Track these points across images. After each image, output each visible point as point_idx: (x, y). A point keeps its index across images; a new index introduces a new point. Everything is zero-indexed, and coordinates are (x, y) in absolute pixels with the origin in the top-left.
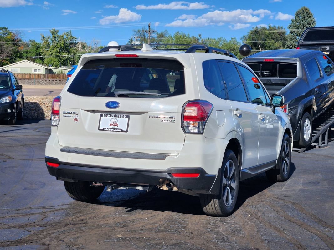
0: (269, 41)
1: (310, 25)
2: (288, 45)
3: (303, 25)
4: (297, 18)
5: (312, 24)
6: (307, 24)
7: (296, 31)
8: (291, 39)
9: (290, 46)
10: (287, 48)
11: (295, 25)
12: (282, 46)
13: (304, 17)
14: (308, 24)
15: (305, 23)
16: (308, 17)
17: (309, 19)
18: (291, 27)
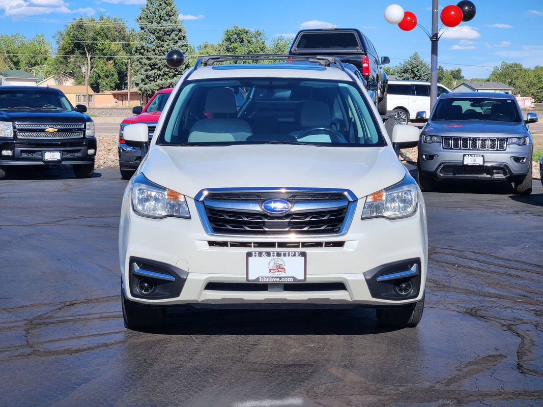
0: (103, 42)
1: (170, 16)
2: (137, 48)
3: (160, 17)
4: (149, 5)
5: (173, 15)
6: (165, 15)
7: (149, 25)
8: (142, 39)
9: (140, 50)
10: (136, 52)
11: (147, 16)
12: (122, 49)
13: (161, 5)
14: (167, 15)
15: (163, 13)
16: (166, 3)
17: (168, 7)
18: (140, 19)
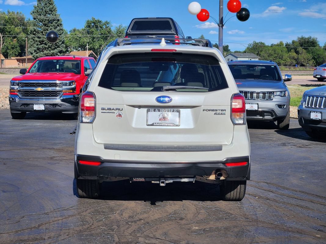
0: (9, 26)
1: (52, 11)
2: (31, 31)
3: (45, 12)
4: (39, 4)
5: (54, 11)
6: (49, 10)
7: (39, 17)
8: (34, 25)
9: (33, 32)
10: (31, 33)
11: (38, 11)
12: (22, 31)
13: (46, 4)
14: (50, 11)
15: (48, 9)
16: (49, 3)
17: (51, 6)
18: (33, 13)
